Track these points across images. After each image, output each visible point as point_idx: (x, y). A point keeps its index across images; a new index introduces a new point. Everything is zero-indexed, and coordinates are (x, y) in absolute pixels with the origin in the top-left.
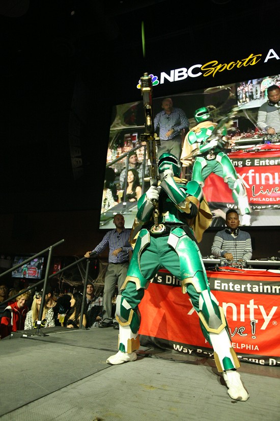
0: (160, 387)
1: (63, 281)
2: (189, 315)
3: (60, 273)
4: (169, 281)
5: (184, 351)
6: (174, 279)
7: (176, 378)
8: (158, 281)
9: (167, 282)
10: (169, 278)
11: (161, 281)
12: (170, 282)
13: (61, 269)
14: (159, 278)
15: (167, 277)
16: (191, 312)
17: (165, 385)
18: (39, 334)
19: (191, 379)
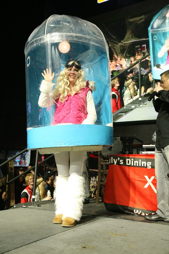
0: (122, 235)
1: (47, 168)
2: (145, 188)
3: (44, 162)
4: (128, 163)
5: (142, 214)
6: (132, 162)
7: (134, 230)
8: (120, 163)
9: (127, 164)
10: (128, 161)
11: (122, 163)
12: (130, 164)
13: (44, 159)
14: (121, 161)
15: (127, 160)
16: (146, 186)
17: (126, 234)
18: (34, 205)
19: (146, 231)
